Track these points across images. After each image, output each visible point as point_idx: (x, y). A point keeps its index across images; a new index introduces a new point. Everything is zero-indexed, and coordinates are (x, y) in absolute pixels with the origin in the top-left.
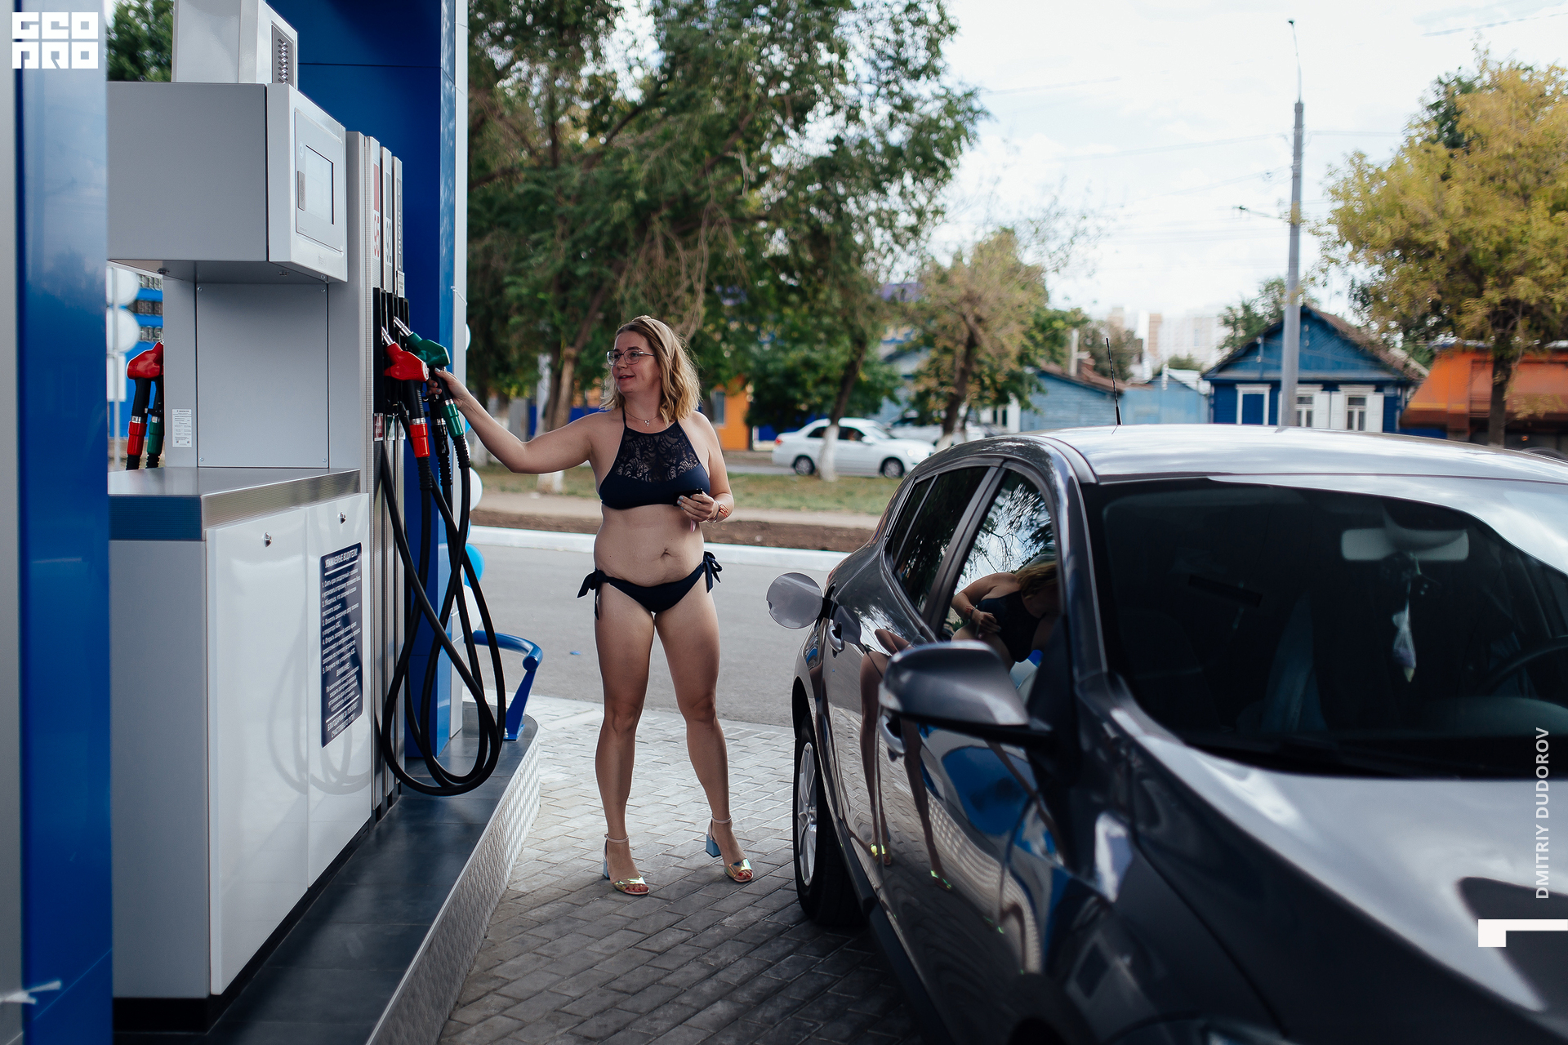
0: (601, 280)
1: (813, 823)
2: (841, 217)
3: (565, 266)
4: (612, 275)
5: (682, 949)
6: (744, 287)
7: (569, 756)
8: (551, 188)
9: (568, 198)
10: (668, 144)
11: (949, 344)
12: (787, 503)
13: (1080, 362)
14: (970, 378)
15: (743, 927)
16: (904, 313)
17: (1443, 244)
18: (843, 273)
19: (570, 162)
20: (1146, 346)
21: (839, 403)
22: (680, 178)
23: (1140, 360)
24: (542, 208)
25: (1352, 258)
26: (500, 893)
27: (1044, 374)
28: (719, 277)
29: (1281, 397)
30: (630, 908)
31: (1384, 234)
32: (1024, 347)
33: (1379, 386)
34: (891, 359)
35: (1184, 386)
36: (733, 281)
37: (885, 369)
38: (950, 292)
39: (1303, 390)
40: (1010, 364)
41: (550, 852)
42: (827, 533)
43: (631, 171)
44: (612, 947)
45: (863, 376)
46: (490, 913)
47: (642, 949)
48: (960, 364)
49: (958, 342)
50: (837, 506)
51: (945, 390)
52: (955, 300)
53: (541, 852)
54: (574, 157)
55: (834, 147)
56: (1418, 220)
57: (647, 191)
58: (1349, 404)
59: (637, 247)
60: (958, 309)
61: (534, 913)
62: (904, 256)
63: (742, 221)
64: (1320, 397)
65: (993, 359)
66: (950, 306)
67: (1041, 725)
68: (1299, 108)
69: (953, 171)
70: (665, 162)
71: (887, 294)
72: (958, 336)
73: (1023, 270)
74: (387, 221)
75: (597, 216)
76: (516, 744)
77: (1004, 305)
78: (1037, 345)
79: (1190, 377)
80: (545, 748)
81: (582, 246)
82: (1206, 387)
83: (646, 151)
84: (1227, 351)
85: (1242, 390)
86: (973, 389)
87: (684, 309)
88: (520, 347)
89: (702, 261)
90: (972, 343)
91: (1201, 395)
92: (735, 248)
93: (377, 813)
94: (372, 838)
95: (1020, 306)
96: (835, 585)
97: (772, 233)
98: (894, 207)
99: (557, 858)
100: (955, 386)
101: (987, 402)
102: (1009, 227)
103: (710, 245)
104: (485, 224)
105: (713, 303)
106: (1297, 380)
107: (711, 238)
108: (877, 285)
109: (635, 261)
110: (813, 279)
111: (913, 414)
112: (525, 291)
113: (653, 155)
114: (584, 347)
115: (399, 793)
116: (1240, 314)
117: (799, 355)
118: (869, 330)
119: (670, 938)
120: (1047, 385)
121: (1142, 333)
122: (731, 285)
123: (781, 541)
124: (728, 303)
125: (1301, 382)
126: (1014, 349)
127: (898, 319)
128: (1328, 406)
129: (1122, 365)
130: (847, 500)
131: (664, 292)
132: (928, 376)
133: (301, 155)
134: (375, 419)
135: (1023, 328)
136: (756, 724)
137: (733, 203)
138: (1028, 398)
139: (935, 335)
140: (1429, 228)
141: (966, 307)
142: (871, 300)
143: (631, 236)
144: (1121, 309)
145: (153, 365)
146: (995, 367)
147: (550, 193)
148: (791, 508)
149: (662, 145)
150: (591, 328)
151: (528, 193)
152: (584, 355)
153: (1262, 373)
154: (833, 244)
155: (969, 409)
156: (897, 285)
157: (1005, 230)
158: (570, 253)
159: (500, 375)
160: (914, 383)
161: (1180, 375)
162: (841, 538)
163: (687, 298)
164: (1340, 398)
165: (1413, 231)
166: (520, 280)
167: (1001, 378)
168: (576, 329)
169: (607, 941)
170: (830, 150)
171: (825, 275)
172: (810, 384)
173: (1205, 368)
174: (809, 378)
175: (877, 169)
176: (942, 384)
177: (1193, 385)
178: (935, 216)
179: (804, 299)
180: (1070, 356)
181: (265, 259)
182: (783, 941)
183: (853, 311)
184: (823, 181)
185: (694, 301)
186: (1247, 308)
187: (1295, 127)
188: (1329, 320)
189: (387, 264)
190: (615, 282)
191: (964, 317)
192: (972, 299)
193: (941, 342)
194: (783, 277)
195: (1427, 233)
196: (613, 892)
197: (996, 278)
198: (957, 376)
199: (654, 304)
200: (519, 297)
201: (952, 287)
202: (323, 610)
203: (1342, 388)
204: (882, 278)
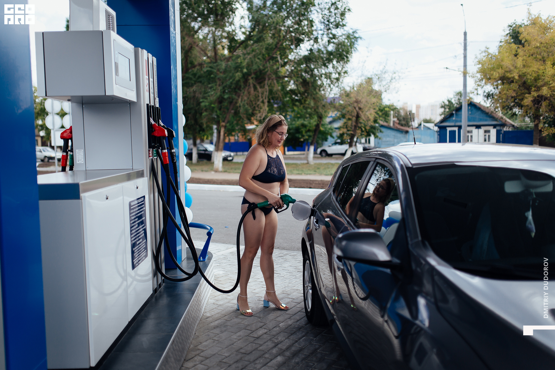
0: (233, 99)
1: (310, 289)
2: (313, 75)
3: (220, 95)
4: (236, 97)
5: (265, 336)
6: (281, 100)
7: (225, 265)
8: (215, 69)
9: (221, 72)
10: (254, 53)
11: (350, 117)
12: (297, 172)
13: (394, 121)
14: (358, 128)
15: (287, 327)
16: (335, 107)
17: (517, 77)
18: (314, 94)
19: (221, 60)
20: (415, 115)
21: (314, 138)
22: (258, 64)
23: (414, 121)
24: (212, 76)
25: (486, 83)
26: (200, 317)
27: (382, 126)
28: (272, 97)
29: (462, 131)
30: (247, 321)
31: (496, 75)
32: (376, 117)
33: (495, 126)
34: (330, 123)
35: (429, 128)
36: (277, 99)
37: (329, 126)
38: (350, 100)
39: (469, 129)
40: (371, 123)
41: (218, 301)
42: (311, 182)
43: (241, 63)
44: (240, 336)
45: (322, 129)
46: (197, 325)
47: (251, 337)
48: (354, 124)
49: (353, 116)
50: (314, 173)
51: (349, 132)
52: (352, 102)
53: (215, 301)
54: (222, 59)
55: (309, 52)
56: (507, 69)
57: (247, 69)
58: (485, 133)
59: (244, 88)
60: (353, 105)
61: (212, 324)
62: (334, 88)
63: (279, 78)
64: (475, 131)
65: (365, 122)
66: (350, 104)
67: (396, 261)
68: (465, 34)
69: (350, 59)
70: (253, 59)
71: (329, 101)
72: (353, 114)
73: (374, 91)
74: (151, 80)
75: (231, 78)
76: (205, 262)
77: (368, 103)
78: (380, 116)
79: (431, 125)
80: (216, 262)
81: (226, 88)
82: (436, 129)
83: (246, 56)
84: (443, 116)
85: (449, 129)
86: (359, 132)
87: (261, 108)
88: (206, 123)
89: (266, 92)
90: (358, 117)
91: (435, 131)
92: (277, 87)
93: (155, 291)
94: (154, 300)
95: (374, 104)
96: (315, 204)
97: (290, 82)
98: (330, 71)
99: (221, 303)
100: (353, 131)
101: (364, 136)
102: (370, 77)
103: (269, 86)
104: (193, 82)
105: (270, 105)
106: (467, 126)
107: (269, 84)
108: (326, 98)
109: (244, 93)
110: (304, 96)
111: (339, 141)
112: (207, 104)
113: (249, 57)
114: (228, 122)
115: (164, 282)
116: (447, 103)
117: (300, 122)
118: (323, 113)
119: (261, 332)
120: (383, 129)
121: (414, 111)
122: (277, 100)
123: (296, 185)
124: (276, 106)
125: (469, 126)
126: (372, 118)
127: (333, 109)
128: (478, 134)
129: (408, 122)
130: (318, 171)
131: (254, 103)
132: (343, 128)
133: (117, 56)
134: (149, 151)
135: (375, 111)
136: (289, 251)
137: (276, 72)
138: (377, 134)
139: (345, 114)
140: (511, 72)
141: (355, 105)
142: (323, 103)
143: (242, 84)
144: (407, 103)
145: (69, 134)
146: (366, 124)
147: (215, 71)
148: (299, 174)
149: (252, 53)
150: (230, 116)
151: (207, 71)
152: (228, 125)
153: (455, 123)
154: (310, 85)
155: (357, 138)
156: (332, 98)
157: (369, 78)
158: (222, 91)
159: (201, 132)
160: (339, 131)
161: (427, 125)
162: (316, 184)
163: (262, 105)
164: (481, 131)
165: (506, 73)
166: (205, 100)
167: (368, 128)
168: (225, 116)
169: (238, 334)
170: (308, 53)
171: (308, 95)
172: (304, 133)
173: (436, 122)
174: (303, 130)
175: (325, 59)
176: (348, 131)
177: (432, 128)
178: (344, 74)
179: (301, 104)
180: (391, 120)
181: (104, 94)
182: (301, 332)
183: (318, 107)
184: (306, 64)
185: (264, 106)
186: (449, 101)
187: (464, 40)
188: (477, 105)
189: (152, 95)
190: (237, 100)
191: (355, 108)
192: (357, 102)
193: (347, 116)
194: (293, 96)
195: (511, 74)
196: (240, 315)
197: (365, 94)
198: (353, 128)
199: (251, 107)
200: (205, 106)
201: (350, 98)
202: (130, 221)
203: (482, 127)
204: (327, 95)
